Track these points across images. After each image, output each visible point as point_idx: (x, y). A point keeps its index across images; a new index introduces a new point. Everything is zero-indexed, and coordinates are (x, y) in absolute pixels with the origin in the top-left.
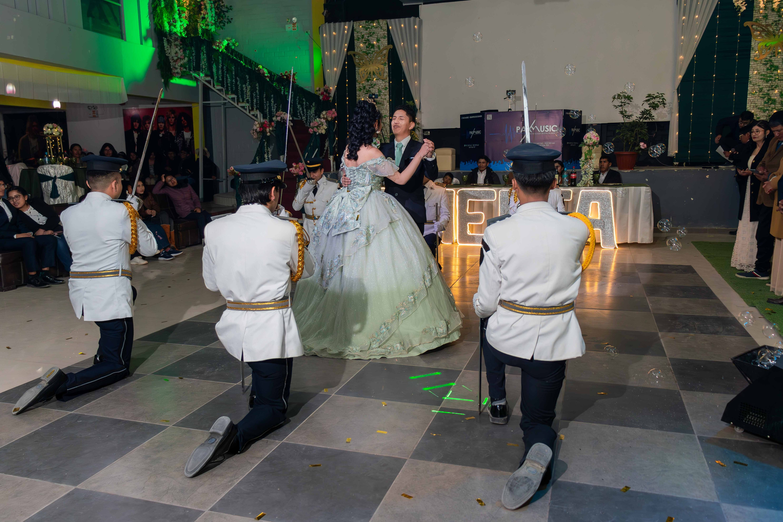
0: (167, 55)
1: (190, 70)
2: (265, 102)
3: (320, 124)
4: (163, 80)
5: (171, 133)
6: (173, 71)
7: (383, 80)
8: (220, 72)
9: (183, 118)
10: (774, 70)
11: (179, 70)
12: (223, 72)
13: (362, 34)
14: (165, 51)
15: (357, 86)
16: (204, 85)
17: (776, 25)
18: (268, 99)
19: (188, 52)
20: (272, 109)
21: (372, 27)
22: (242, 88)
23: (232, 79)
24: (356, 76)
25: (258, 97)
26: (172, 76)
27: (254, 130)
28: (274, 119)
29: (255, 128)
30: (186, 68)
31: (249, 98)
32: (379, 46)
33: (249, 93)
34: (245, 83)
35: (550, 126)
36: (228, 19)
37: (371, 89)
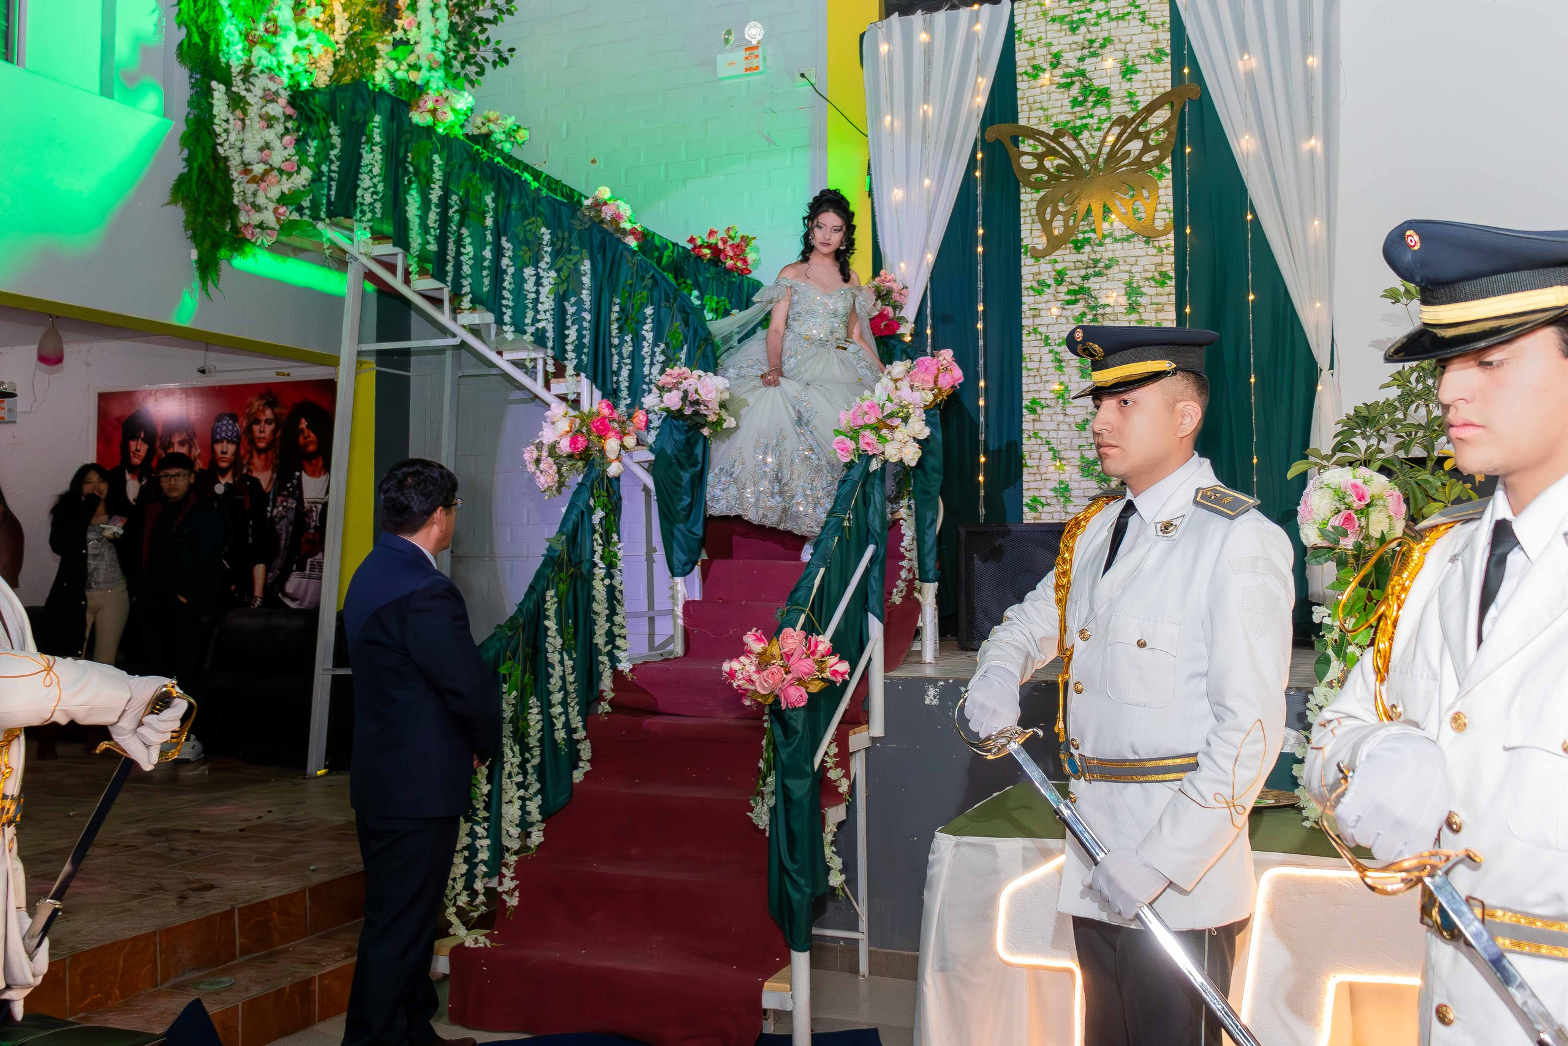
0: (220, 150)
1: (316, 218)
2: (616, 341)
3: (891, 416)
4: (194, 254)
5: (256, 482)
6: (243, 218)
7: (1147, 242)
8: (433, 216)
9: (304, 424)
11: (269, 218)
12: (444, 220)
13: (1054, 50)
14: (217, 135)
15: (1024, 271)
16: (370, 276)
18: (630, 322)
19: (314, 144)
20: (646, 370)
21: (1099, 16)
22: (519, 280)
23: (480, 245)
24: (1018, 231)
25: (587, 316)
26: (238, 241)
27: (539, 446)
28: (650, 400)
29: (548, 436)
30: (300, 209)
31: (547, 324)
32: (1131, 95)
33: (547, 303)
34: (536, 262)
36: (496, 51)
37: (1093, 284)
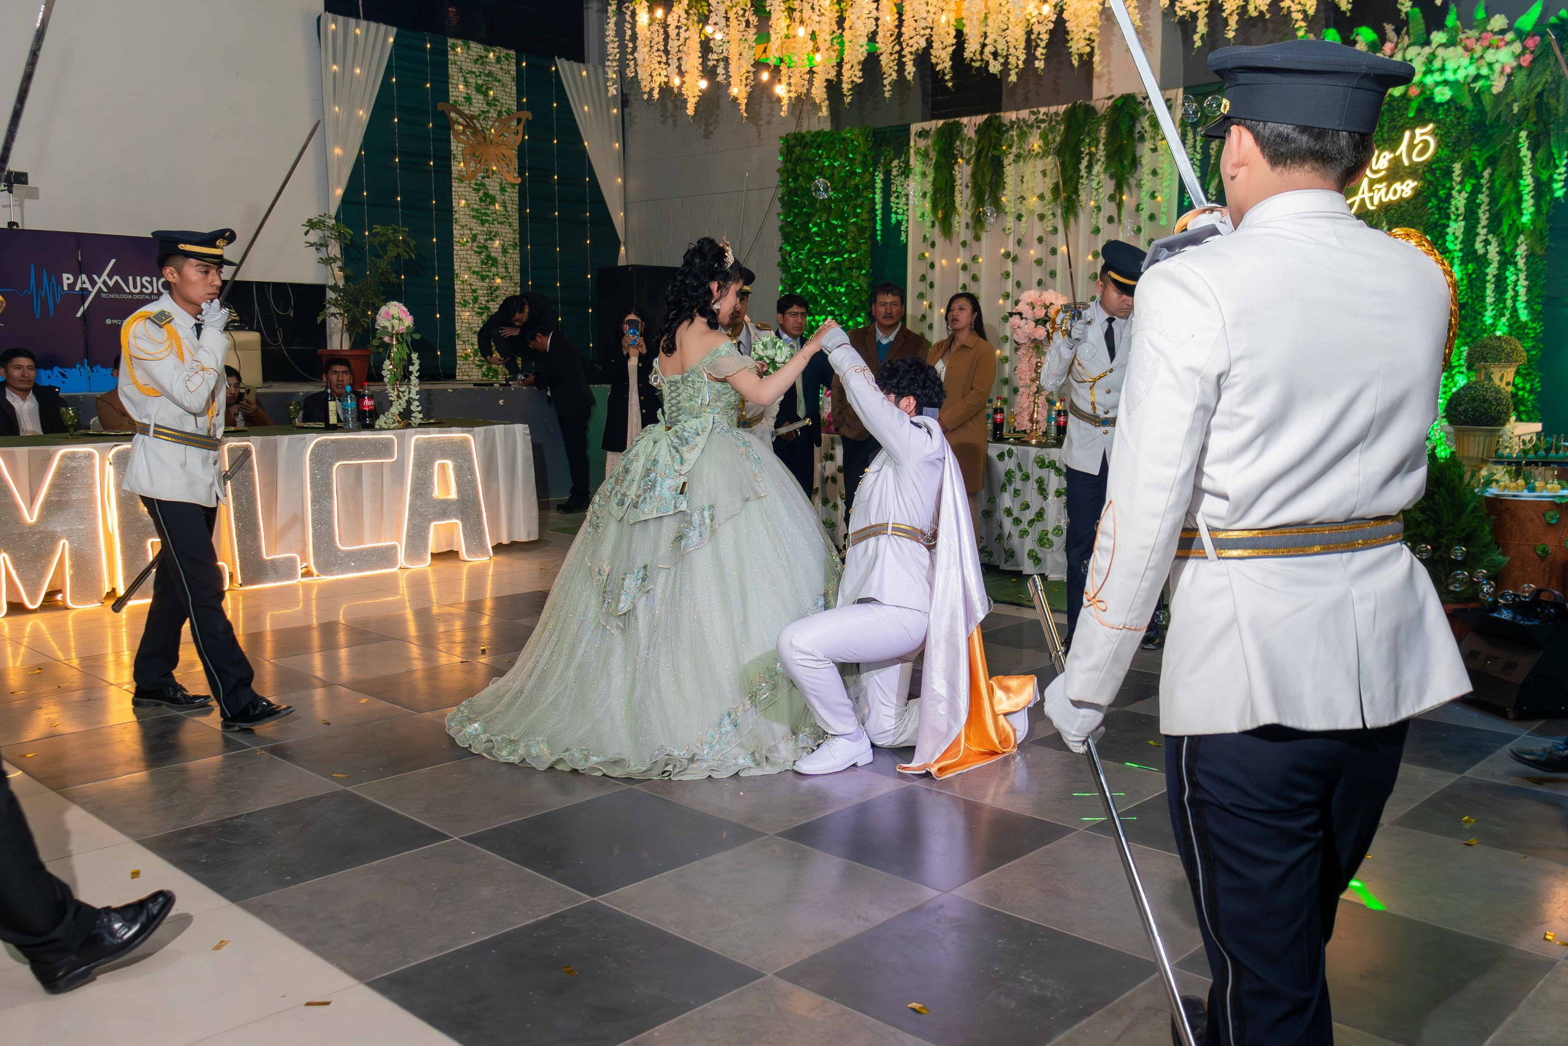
10: (491, 203)
17: (484, 119)
35: (155, 279)
